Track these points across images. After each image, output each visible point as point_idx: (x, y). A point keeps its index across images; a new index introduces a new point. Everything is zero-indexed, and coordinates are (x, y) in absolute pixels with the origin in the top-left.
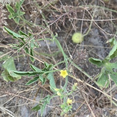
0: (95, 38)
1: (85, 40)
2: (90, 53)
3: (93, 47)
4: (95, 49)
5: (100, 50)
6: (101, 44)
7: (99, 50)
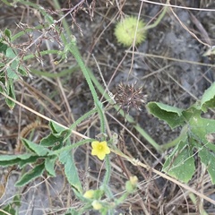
0: (177, 35)
1: (149, 38)
2: (159, 77)
3: (169, 61)
4: (175, 66)
5: (189, 70)
6: (194, 54)
7: (186, 68)
